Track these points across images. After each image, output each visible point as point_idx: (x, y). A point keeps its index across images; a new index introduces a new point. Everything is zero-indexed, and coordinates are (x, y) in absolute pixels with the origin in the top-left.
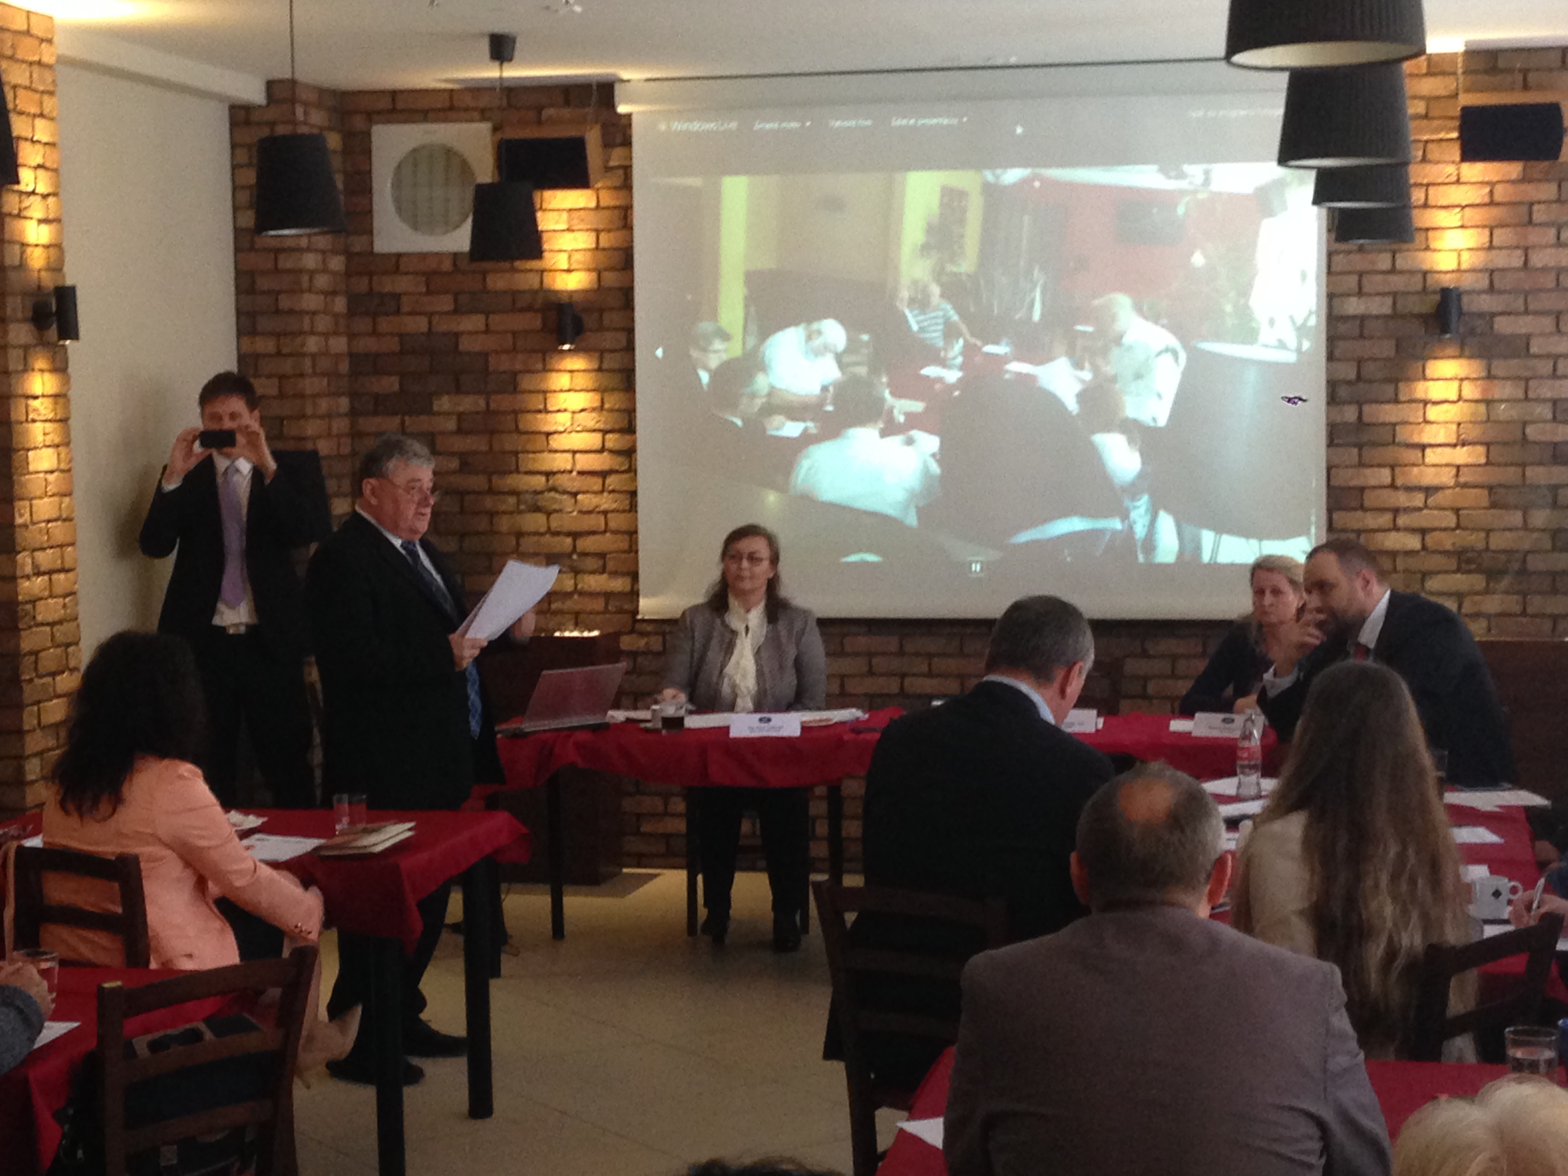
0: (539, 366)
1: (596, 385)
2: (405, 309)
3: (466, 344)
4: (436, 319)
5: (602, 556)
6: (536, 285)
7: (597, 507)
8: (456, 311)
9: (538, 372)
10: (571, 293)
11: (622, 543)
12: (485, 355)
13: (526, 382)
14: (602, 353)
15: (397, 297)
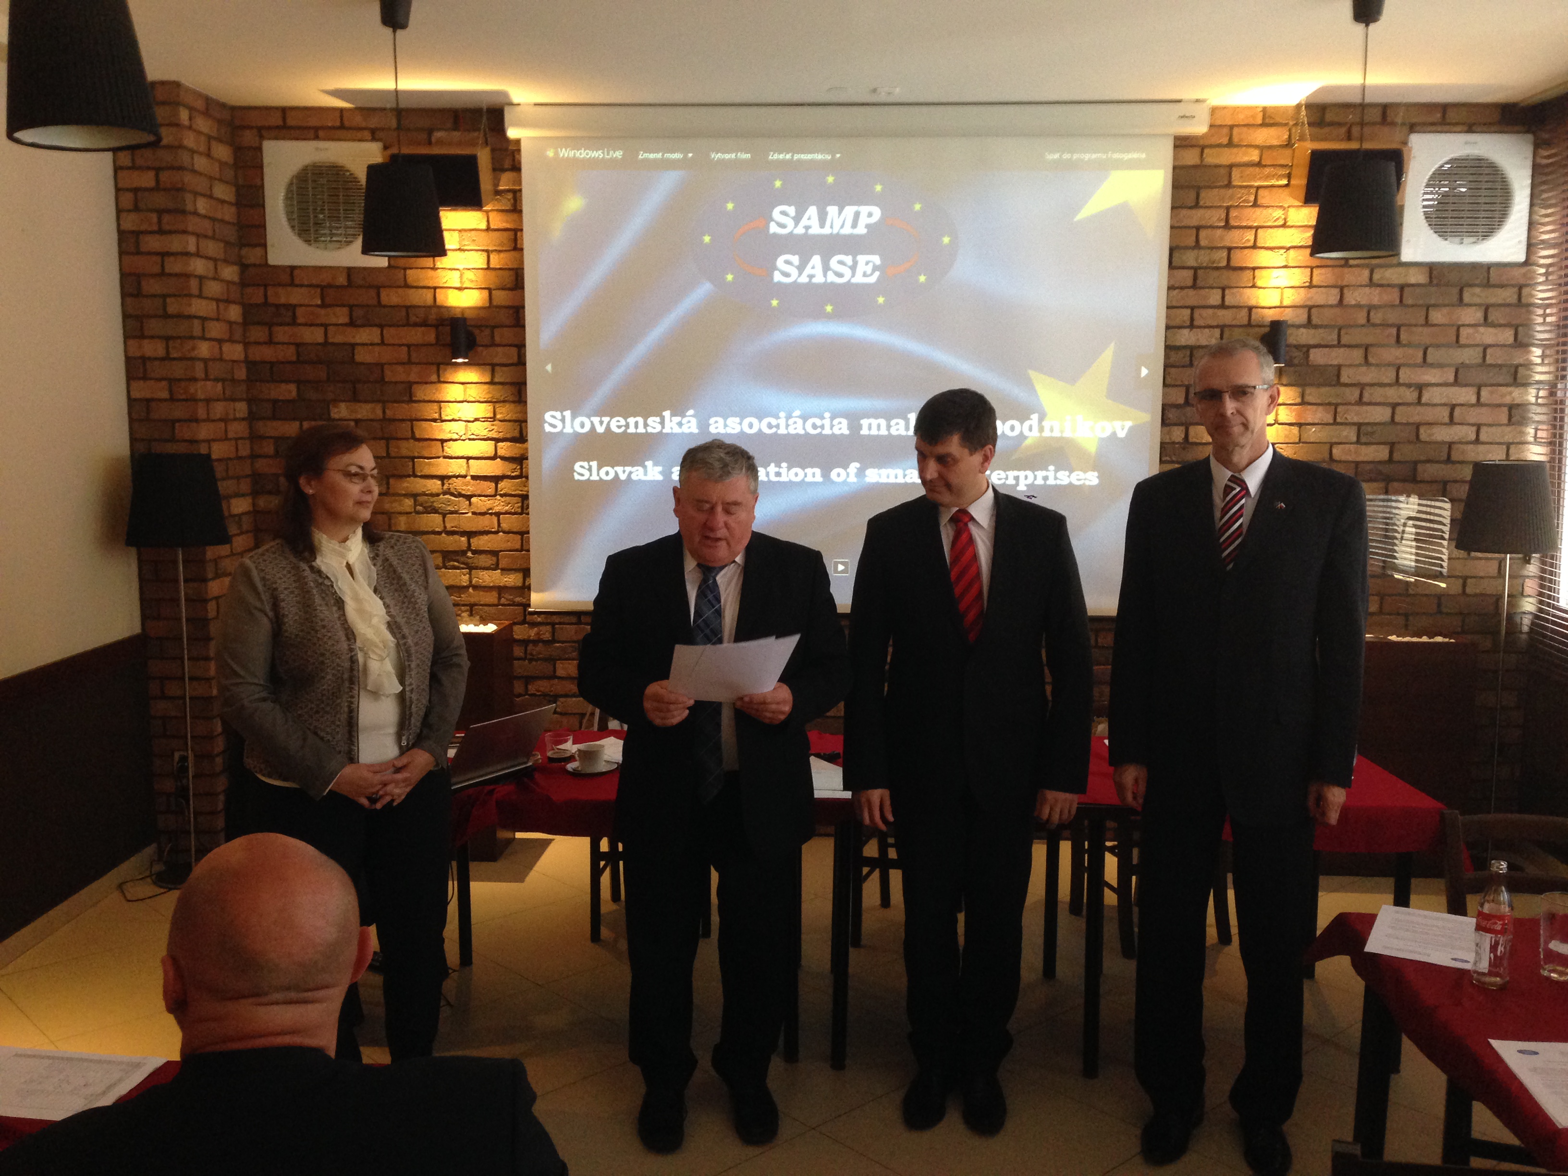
0: (434, 378)
1: (487, 397)
2: (301, 320)
3: (362, 356)
4: (331, 329)
5: (495, 553)
6: (429, 301)
7: (491, 509)
8: (352, 324)
9: (434, 383)
10: (464, 309)
11: (515, 541)
12: (381, 366)
13: (420, 393)
14: (493, 367)
15: (293, 308)
